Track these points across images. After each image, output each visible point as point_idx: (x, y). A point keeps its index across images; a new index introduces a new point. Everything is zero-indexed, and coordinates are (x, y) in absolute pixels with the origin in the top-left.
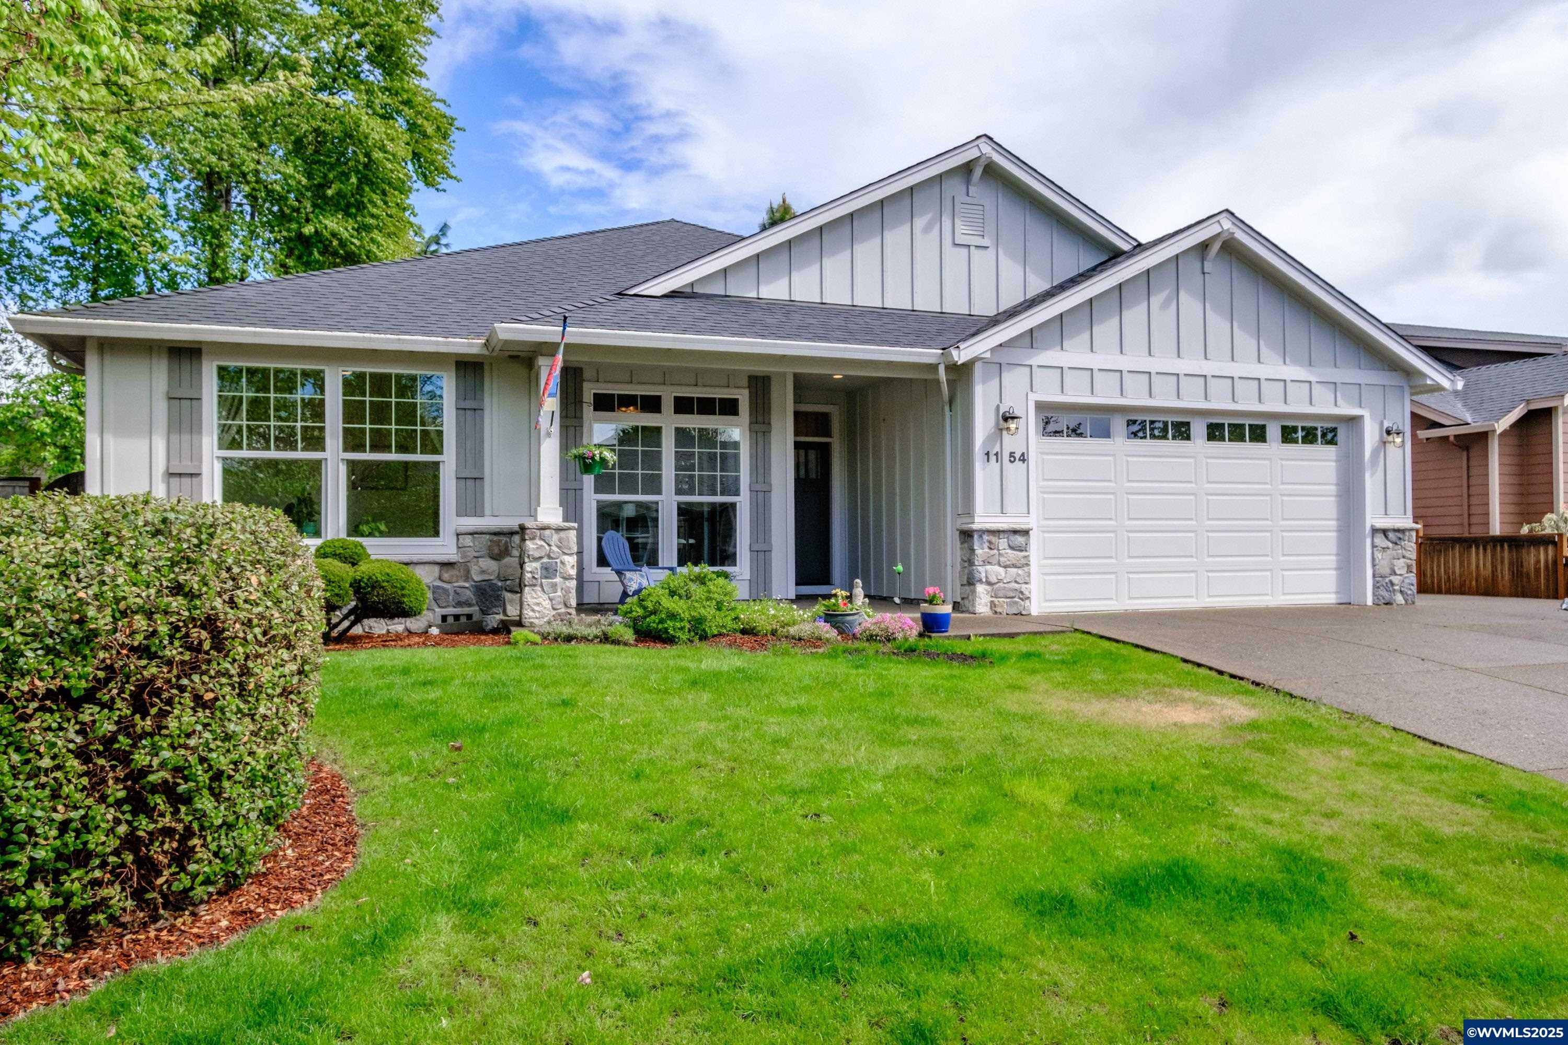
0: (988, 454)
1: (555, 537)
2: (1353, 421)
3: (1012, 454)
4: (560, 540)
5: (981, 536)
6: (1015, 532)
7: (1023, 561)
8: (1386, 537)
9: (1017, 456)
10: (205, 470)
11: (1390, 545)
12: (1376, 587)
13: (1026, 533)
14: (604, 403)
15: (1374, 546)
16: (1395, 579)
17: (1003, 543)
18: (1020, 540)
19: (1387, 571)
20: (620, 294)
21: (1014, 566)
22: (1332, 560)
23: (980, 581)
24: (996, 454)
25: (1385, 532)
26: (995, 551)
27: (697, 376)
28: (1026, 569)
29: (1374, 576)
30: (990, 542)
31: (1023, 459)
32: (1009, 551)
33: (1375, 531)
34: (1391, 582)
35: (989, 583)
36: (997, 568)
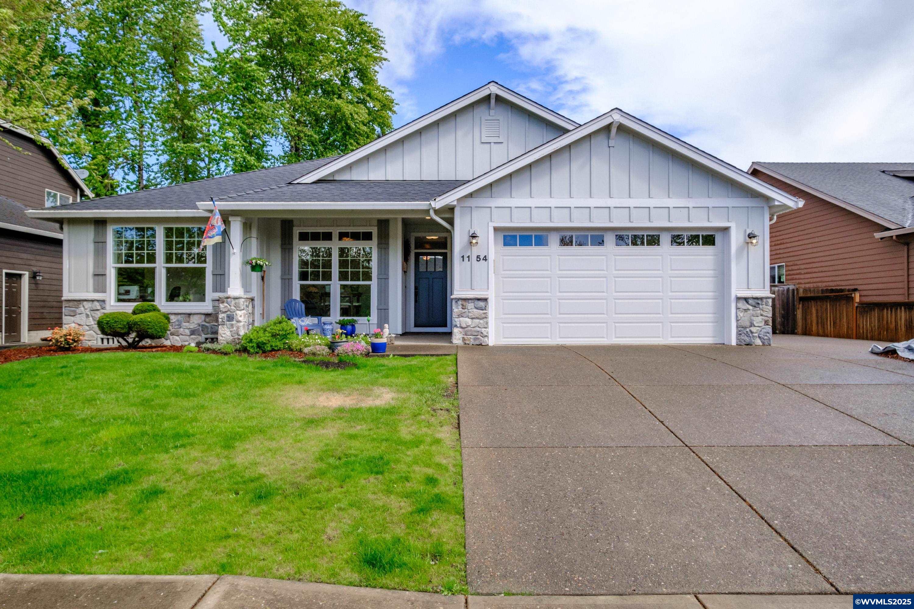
0: (463, 257)
1: (233, 302)
2: (726, 230)
3: (478, 257)
4: (235, 303)
5: (456, 302)
6: (479, 299)
7: (484, 316)
8: (747, 302)
9: (482, 257)
10: (108, 273)
11: (751, 308)
12: (739, 334)
13: (486, 300)
14: (304, 237)
15: (737, 308)
16: (754, 329)
17: (470, 306)
18: (482, 304)
19: (748, 324)
20: (290, 183)
21: (477, 318)
22: (710, 317)
23: (456, 326)
24: (469, 257)
25: (746, 299)
26: (466, 310)
27: (352, 222)
28: (485, 320)
29: (737, 327)
30: (462, 305)
31: (485, 259)
32: (475, 310)
33: (738, 299)
34: (751, 331)
35: (462, 328)
36: (467, 319)
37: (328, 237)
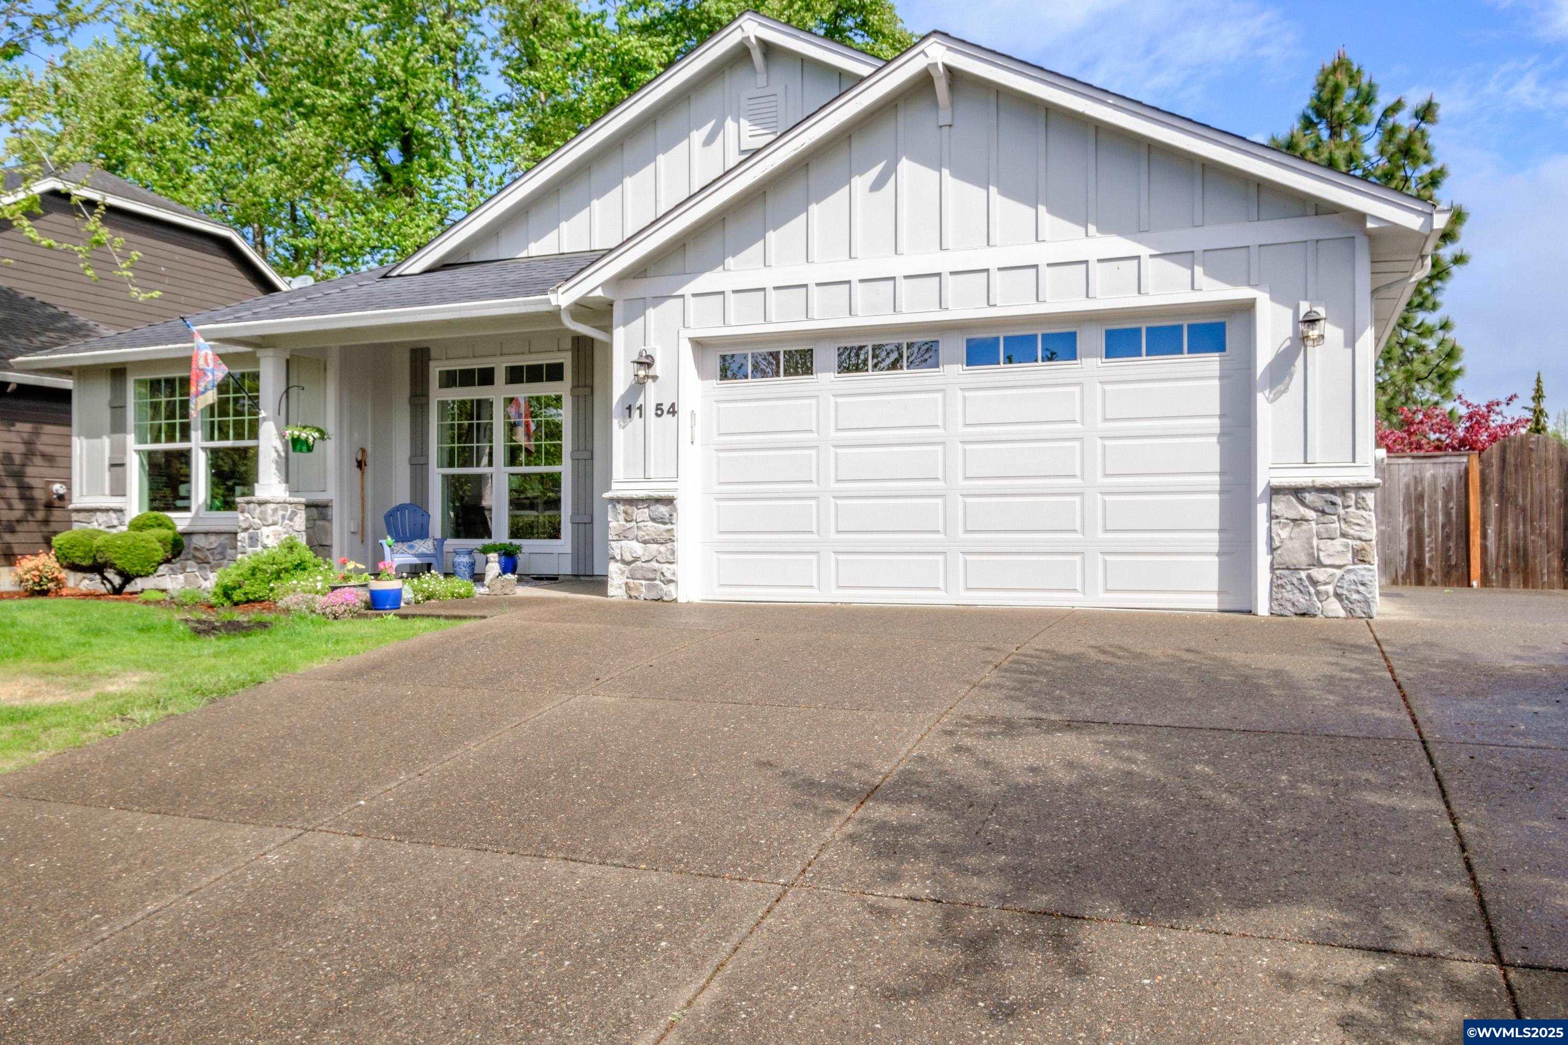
0: (629, 408)
1: (258, 510)
2: (1247, 309)
3: (659, 407)
4: (261, 512)
5: (614, 506)
6: (658, 501)
7: (666, 536)
8: (1302, 502)
9: (665, 408)
10: (128, 461)
11: (1311, 514)
12: (1276, 586)
13: (669, 501)
14: (450, 379)
15: (1272, 517)
16: (1319, 574)
17: (642, 514)
18: (663, 510)
19: (1303, 559)
20: (385, 277)
21: (655, 542)
22: (1212, 540)
23: (613, 558)
24: (640, 408)
25: (1297, 492)
26: (634, 523)
28: (669, 545)
29: (1273, 569)
30: (625, 512)
31: (673, 411)
32: (650, 523)
33: (1275, 491)
34: (1309, 577)
35: (623, 562)
36: (634, 543)
37: (486, 377)
